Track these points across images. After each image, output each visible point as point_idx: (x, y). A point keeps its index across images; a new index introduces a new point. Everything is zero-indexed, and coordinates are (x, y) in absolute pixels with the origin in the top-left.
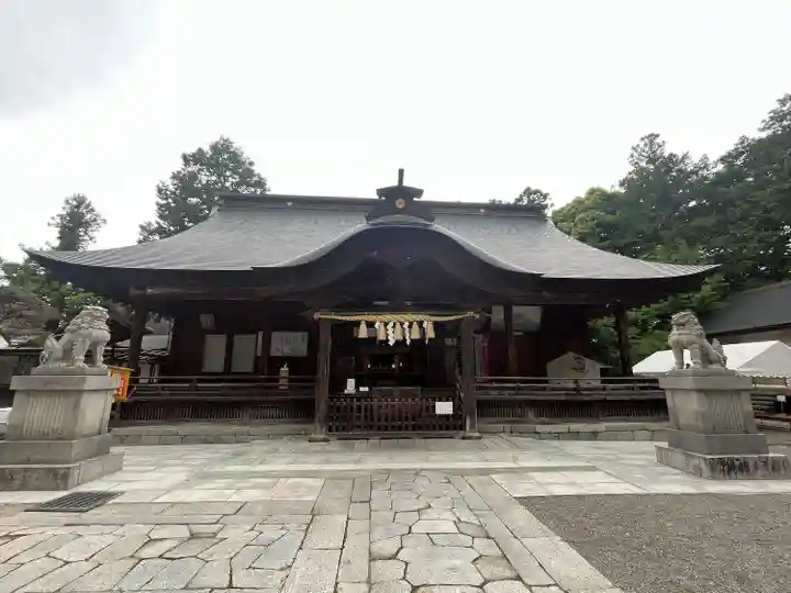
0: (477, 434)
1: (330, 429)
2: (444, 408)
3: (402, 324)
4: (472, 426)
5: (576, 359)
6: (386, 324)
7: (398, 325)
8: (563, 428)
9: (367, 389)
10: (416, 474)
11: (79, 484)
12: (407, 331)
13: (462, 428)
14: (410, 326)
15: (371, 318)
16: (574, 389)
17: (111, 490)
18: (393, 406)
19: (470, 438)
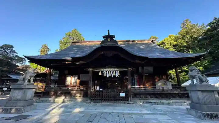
0: (132, 103)
1: (92, 100)
2: (122, 95)
3: (111, 72)
4: (131, 100)
5: (164, 81)
6: (106, 72)
7: (110, 72)
8: (159, 101)
9: (102, 89)
10: (110, 114)
11: (23, 113)
12: (112, 74)
13: (128, 100)
14: (113, 72)
15: (102, 70)
16: (162, 90)
17: (30, 114)
18: (108, 94)
19: (130, 103)
